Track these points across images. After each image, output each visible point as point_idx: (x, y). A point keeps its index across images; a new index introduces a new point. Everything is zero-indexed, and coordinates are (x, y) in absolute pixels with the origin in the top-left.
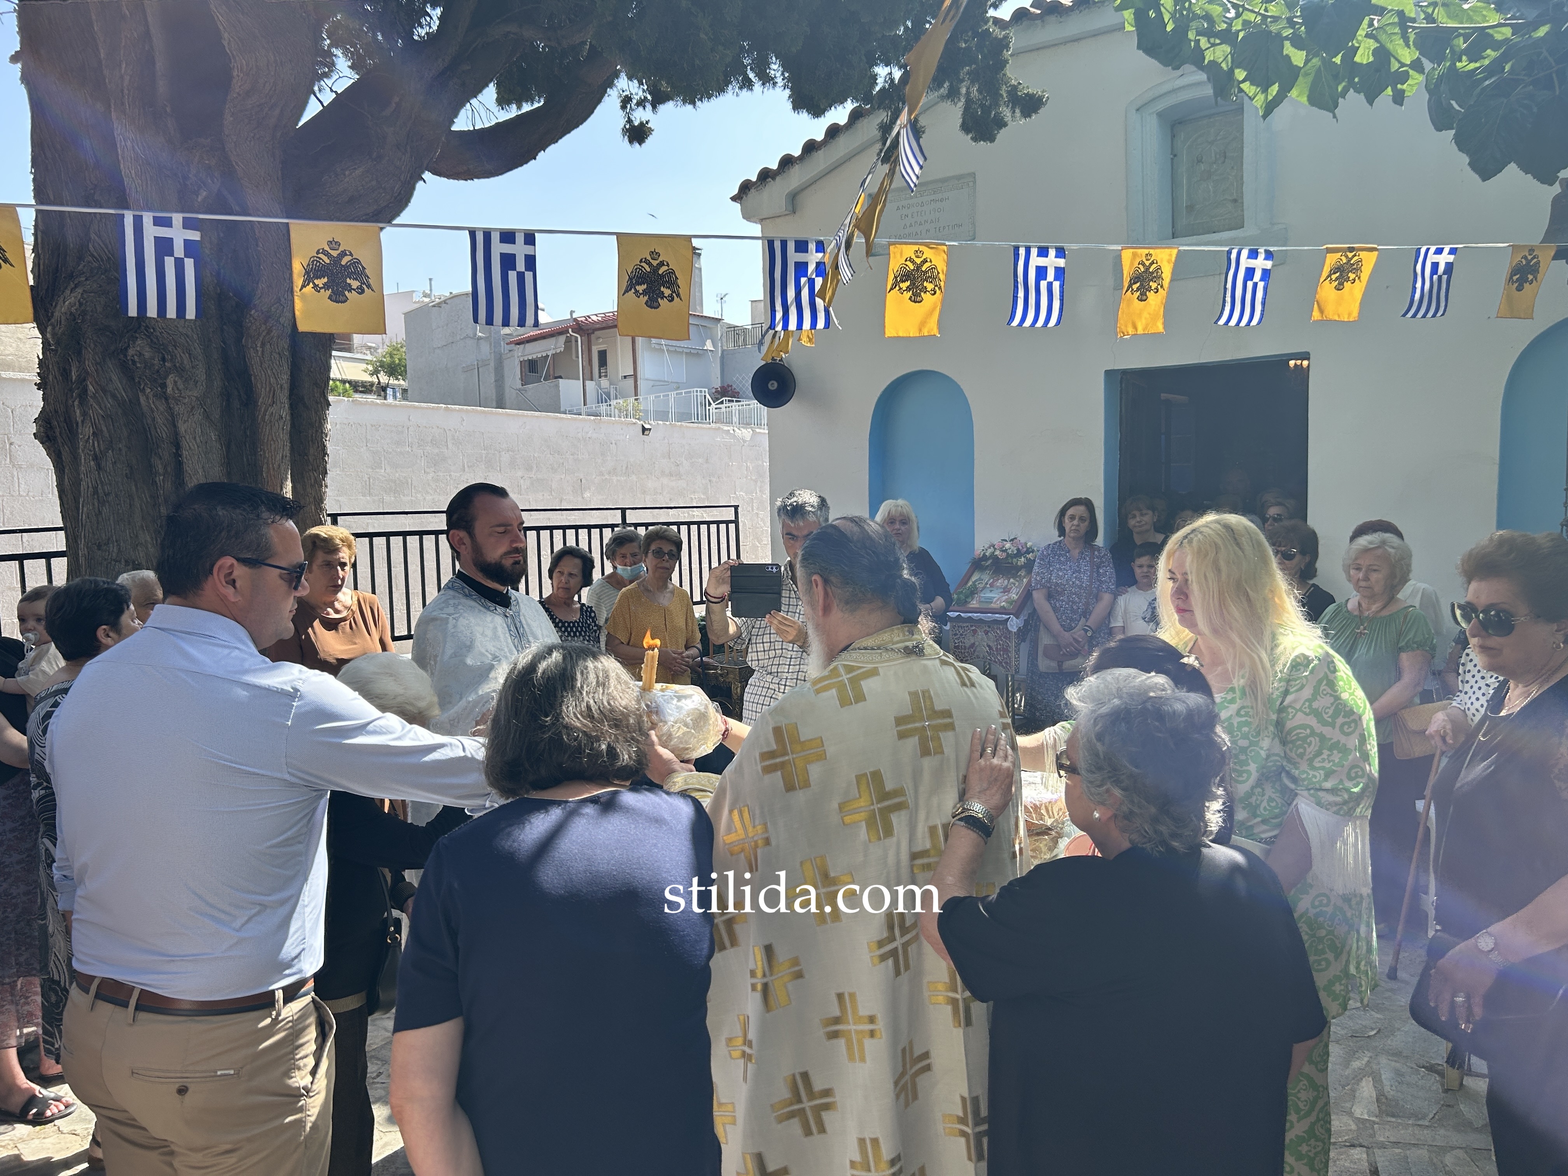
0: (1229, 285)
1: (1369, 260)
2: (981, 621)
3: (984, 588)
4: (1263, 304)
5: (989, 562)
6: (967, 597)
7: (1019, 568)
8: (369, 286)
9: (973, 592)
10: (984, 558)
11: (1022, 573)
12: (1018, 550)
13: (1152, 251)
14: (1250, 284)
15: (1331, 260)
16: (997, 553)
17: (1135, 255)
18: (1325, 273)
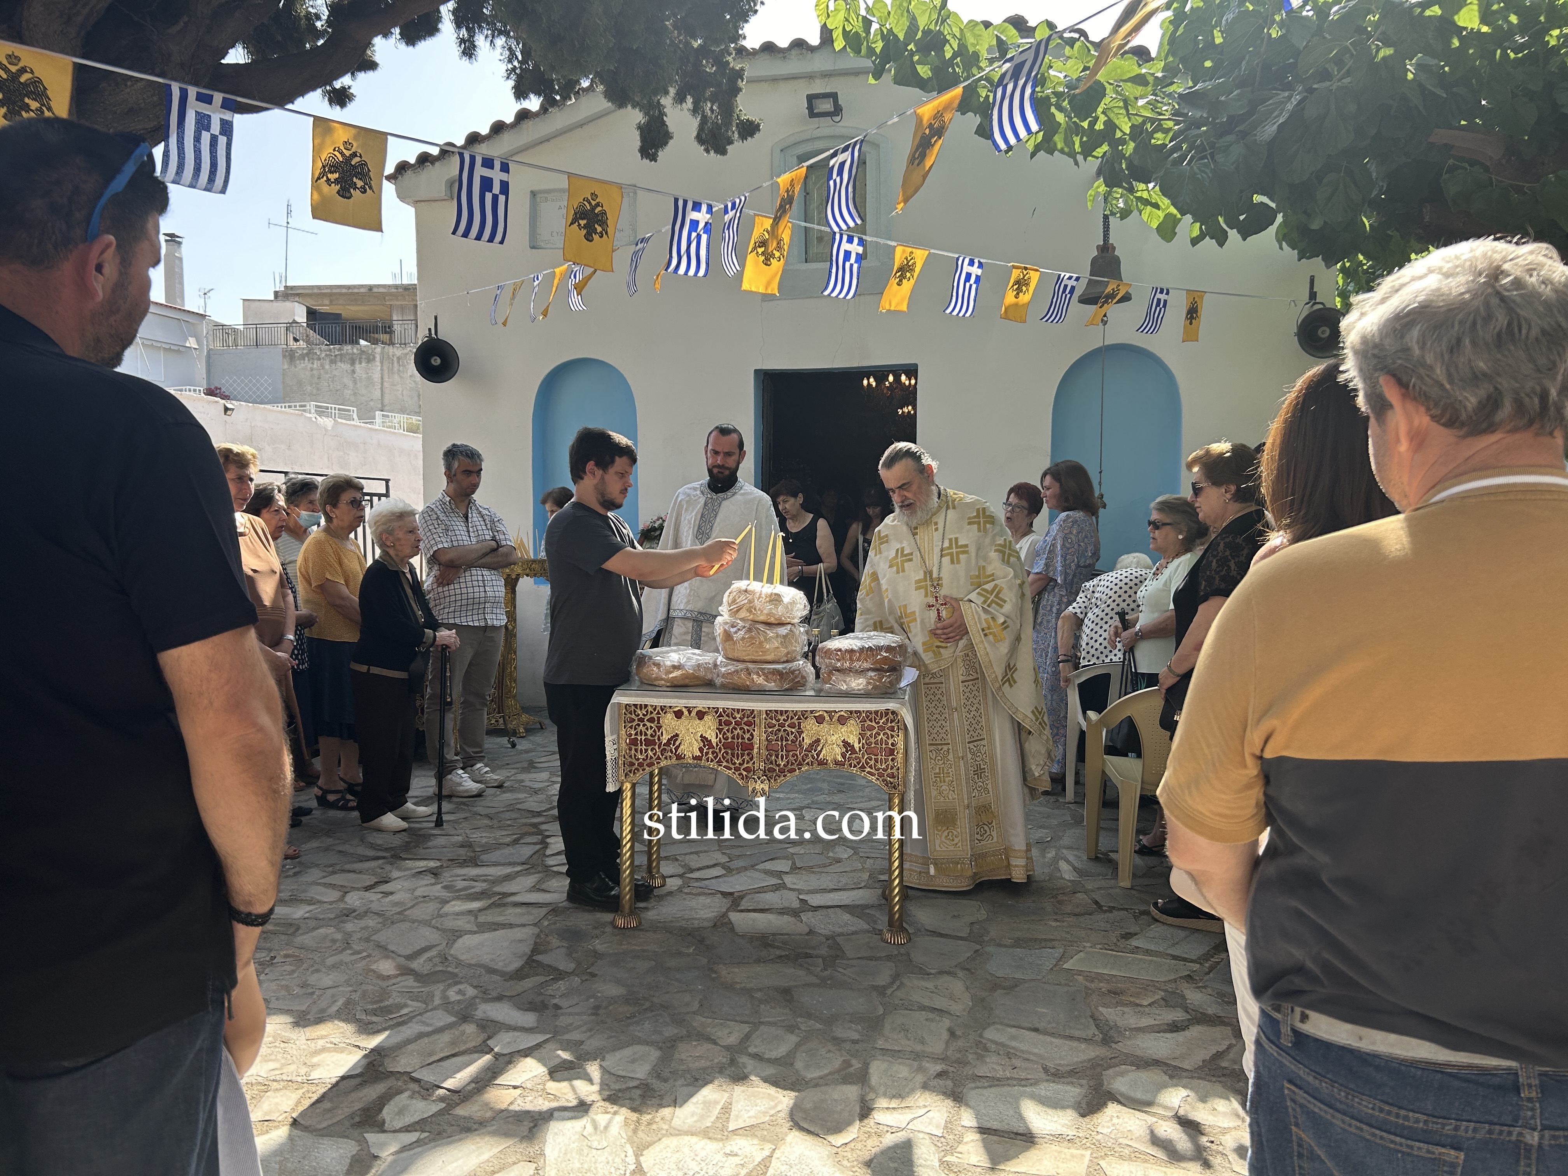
0: (955, 284)
1: (1034, 277)
4: (975, 301)
8: (370, 188)
13: (914, 250)
14: (968, 285)
15: (1016, 274)
17: (904, 251)
18: (1011, 284)
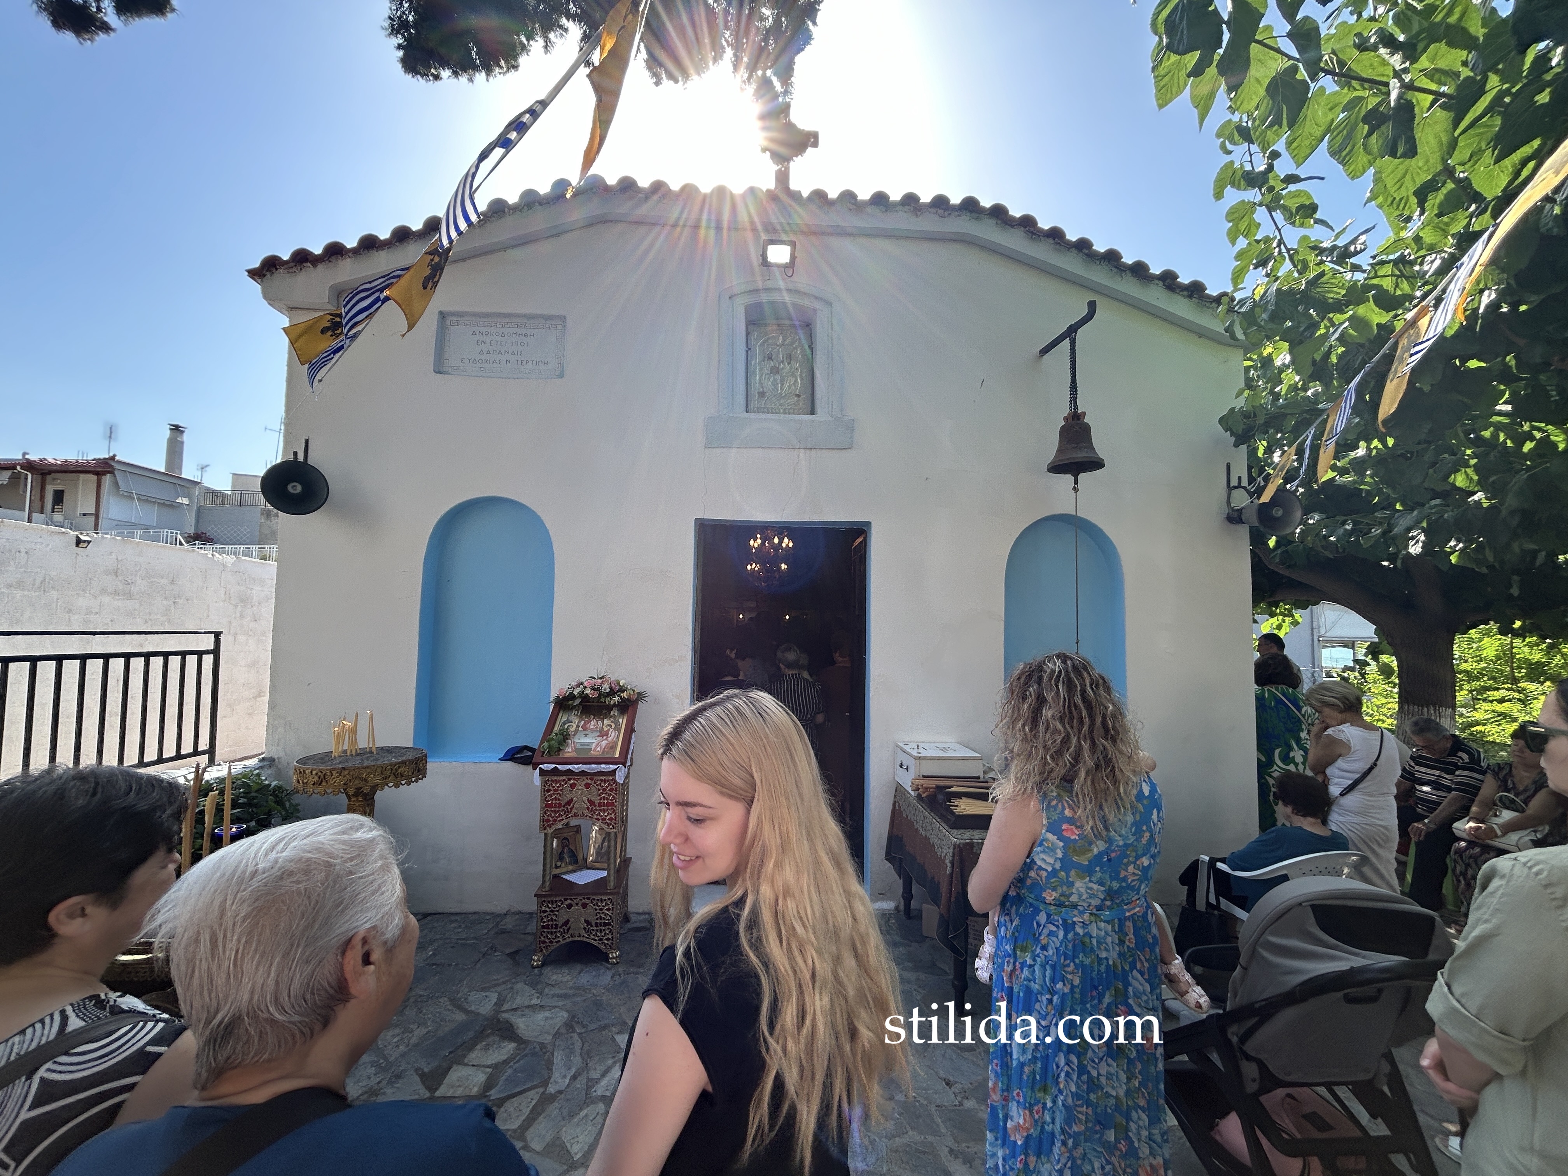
2: (583, 773)
3: (576, 731)
5: (577, 702)
6: (560, 743)
7: (610, 708)
9: (565, 737)
10: (572, 697)
11: (615, 712)
12: (611, 688)
16: (588, 691)
